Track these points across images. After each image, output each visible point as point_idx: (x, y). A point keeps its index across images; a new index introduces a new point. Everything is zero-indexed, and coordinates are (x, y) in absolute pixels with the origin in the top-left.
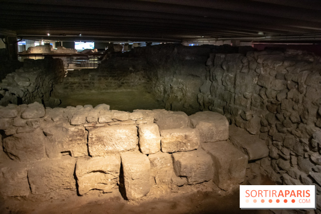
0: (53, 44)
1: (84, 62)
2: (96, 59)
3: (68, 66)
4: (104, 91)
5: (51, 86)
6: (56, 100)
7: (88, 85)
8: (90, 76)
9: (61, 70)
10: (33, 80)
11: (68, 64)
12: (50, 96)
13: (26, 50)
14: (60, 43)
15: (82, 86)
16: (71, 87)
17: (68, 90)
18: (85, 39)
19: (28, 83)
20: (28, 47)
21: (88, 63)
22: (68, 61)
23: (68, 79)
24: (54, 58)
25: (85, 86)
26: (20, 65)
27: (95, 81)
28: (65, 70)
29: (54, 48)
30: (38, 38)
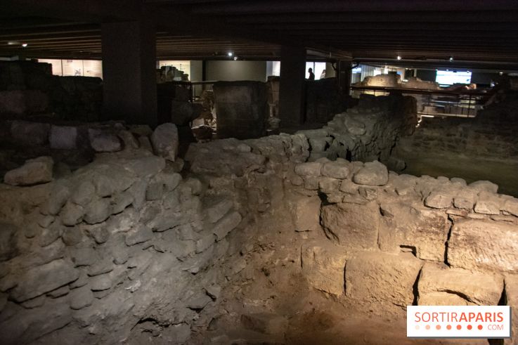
0: (401, 72)
1: (451, 104)
2: (473, 102)
3: (424, 109)
4: (482, 158)
5: (393, 138)
6: (399, 161)
7: (454, 144)
8: (460, 129)
9: (413, 115)
10: (370, 128)
11: (423, 107)
12: (390, 154)
13: (362, 80)
14: (413, 71)
15: (443, 145)
16: (425, 143)
17: (418, 149)
18: (455, 67)
19: (362, 130)
20: (364, 76)
21: (457, 108)
22: (423, 101)
23: (422, 131)
24: (404, 95)
25: (449, 146)
26: (353, 103)
27: (468, 140)
28: (418, 116)
29: (402, 79)
30: (380, 63)
